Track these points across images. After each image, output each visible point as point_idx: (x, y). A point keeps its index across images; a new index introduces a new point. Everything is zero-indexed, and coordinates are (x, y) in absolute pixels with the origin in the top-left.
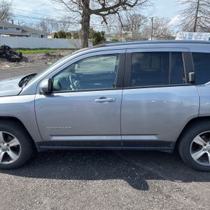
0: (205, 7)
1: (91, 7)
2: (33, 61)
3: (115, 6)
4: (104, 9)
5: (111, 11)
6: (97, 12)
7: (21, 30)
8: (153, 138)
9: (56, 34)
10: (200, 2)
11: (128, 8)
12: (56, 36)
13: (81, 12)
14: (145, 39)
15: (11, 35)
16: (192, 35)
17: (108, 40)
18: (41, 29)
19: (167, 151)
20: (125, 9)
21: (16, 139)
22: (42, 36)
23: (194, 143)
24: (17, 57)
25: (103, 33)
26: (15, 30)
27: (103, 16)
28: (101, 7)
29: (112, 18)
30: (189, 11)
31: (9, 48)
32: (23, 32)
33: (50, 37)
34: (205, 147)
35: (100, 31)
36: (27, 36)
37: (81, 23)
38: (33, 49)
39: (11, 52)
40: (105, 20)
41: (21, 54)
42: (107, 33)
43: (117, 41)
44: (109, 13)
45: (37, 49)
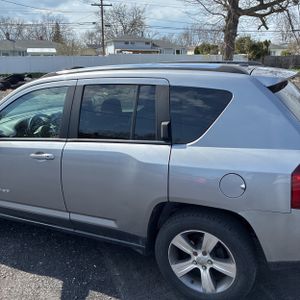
1: (241, 5)
4: (261, 6)
5: (277, 7)
6: (250, 12)
9: (196, 48)
12: (197, 51)
13: (226, 13)
18: (184, 42)
19: (138, 250)
22: (178, 52)
23: (174, 246)
25: (267, 43)
26: (144, 45)
27: (261, 16)
28: (256, 3)
32: (153, 46)
34: (195, 258)
35: (262, 40)
37: (224, 31)
40: (264, 24)
44: (274, 12)
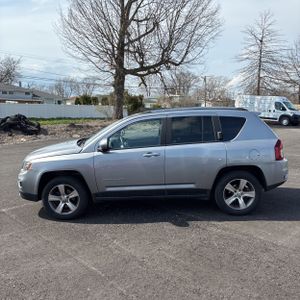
0: (269, 65)
1: (125, 66)
2: (54, 134)
3: (157, 65)
4: (142, 68)
5: (152, 70)
7: (31, 95)
8: (192, 186)
9: (77, 99)
10: (263, 59)
11: (172, 67)
12: (78, 102)
13: (114, 71)
14: (197, 105)
15: (20, 102)
16: (254, 99)
17: (148, 106)
20: (168, 68)
21: (75, 191)
22: (59, 102)
23: (226, 190)
24: (34, 128)
25: (141, 97)
26: (24, 95)
27: (141, 76)
28: (138, 66)
29: (152, 79)
30: (250, 69)
31: (25, 118)
32: (34, 97)
33: (69, 104)
34: (236, 194)
35: (137, 95)
36: (39, 102)
37: (114, 86)
38: (49, 119)
39: (26, 123)
41: (39, 125)
42: (146, 97)
43: (159, 107)
44: (150, 73)
45: (53, 119)
